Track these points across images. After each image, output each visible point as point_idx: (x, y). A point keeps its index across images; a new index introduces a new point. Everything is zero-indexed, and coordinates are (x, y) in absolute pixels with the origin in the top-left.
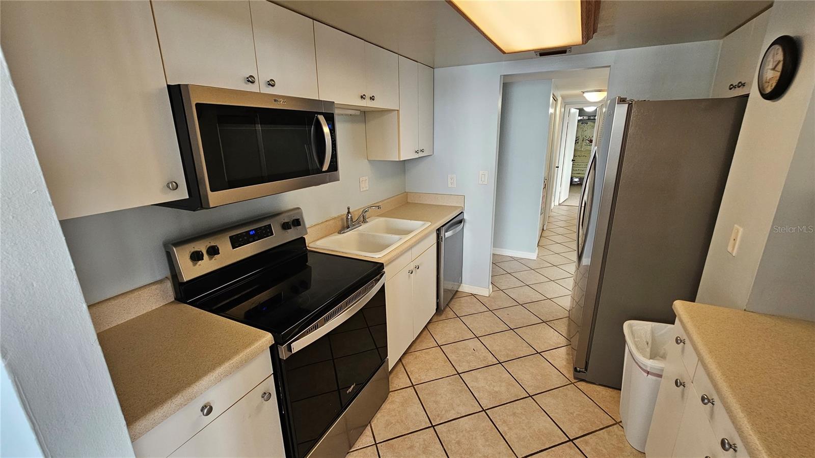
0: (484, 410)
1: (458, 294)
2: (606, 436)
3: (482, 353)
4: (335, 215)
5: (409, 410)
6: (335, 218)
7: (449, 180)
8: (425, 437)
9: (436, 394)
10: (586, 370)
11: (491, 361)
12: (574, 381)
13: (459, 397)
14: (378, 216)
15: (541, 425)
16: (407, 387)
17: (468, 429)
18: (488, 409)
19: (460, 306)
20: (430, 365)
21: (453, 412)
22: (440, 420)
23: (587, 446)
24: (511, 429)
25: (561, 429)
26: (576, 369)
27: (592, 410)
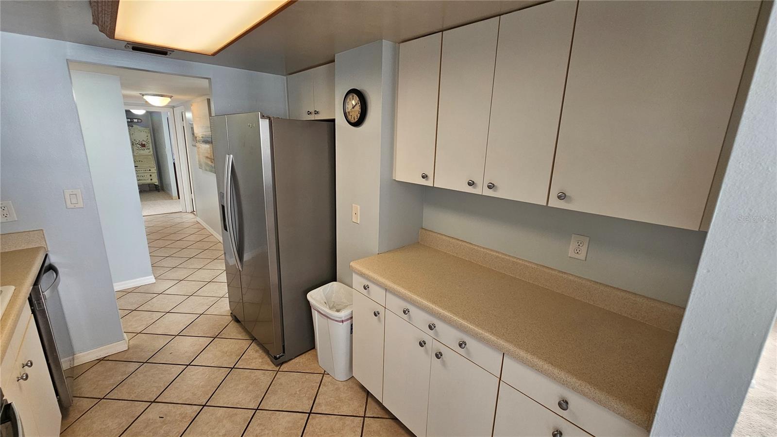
10: (284, 352)
11: (193, 411)
12: (277, 369)
15: (284, 424)
23: (321, 406)
25: (298, 412)
26: (276, 358)
27: (305, 380)
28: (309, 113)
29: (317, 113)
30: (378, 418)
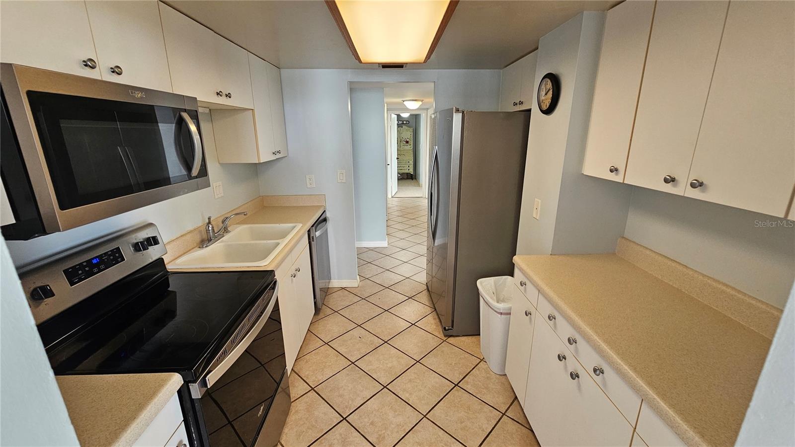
0: (385, 387)
1: (330, 291)
2: (478, 372)
3: (368, 338)
4: (190, 227)
5: (316, 413)
6: (191, 232)
7: (308, 180)
8: (341, 431)
9: (338, 389)
10: (453, 327)
11: (377, 343)
12: (445, 339)
13: (360, 383)
14: (238, 223)
15: (433, 382)
16: (307, 392)
17: (377, 408)
18: (388, 385)
19: (335, 301)
20: (324, 364)
21: (360, 398)
22: (349, 411)
23: (468, 385)
24: (411, 394)
25: (447, 379)
26: (445, 328)
27: (463, 357)
28: (515, 104)
29: (521, 103)
30: (518, 422)
